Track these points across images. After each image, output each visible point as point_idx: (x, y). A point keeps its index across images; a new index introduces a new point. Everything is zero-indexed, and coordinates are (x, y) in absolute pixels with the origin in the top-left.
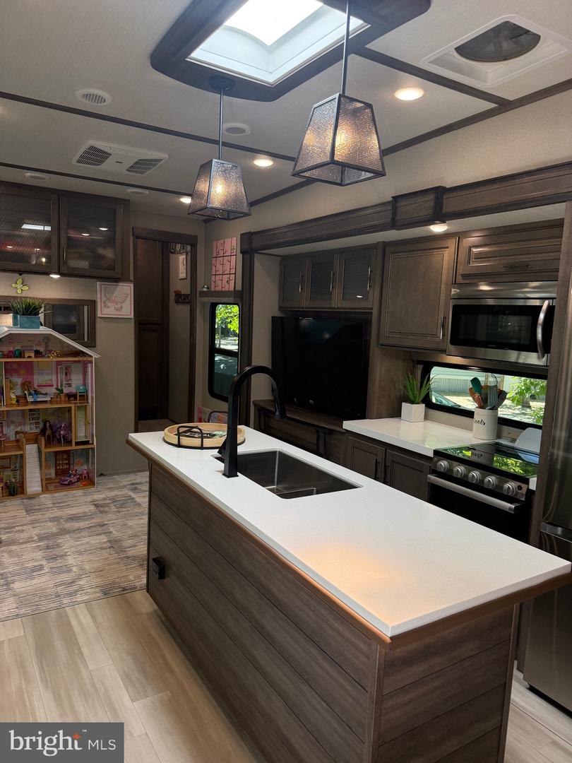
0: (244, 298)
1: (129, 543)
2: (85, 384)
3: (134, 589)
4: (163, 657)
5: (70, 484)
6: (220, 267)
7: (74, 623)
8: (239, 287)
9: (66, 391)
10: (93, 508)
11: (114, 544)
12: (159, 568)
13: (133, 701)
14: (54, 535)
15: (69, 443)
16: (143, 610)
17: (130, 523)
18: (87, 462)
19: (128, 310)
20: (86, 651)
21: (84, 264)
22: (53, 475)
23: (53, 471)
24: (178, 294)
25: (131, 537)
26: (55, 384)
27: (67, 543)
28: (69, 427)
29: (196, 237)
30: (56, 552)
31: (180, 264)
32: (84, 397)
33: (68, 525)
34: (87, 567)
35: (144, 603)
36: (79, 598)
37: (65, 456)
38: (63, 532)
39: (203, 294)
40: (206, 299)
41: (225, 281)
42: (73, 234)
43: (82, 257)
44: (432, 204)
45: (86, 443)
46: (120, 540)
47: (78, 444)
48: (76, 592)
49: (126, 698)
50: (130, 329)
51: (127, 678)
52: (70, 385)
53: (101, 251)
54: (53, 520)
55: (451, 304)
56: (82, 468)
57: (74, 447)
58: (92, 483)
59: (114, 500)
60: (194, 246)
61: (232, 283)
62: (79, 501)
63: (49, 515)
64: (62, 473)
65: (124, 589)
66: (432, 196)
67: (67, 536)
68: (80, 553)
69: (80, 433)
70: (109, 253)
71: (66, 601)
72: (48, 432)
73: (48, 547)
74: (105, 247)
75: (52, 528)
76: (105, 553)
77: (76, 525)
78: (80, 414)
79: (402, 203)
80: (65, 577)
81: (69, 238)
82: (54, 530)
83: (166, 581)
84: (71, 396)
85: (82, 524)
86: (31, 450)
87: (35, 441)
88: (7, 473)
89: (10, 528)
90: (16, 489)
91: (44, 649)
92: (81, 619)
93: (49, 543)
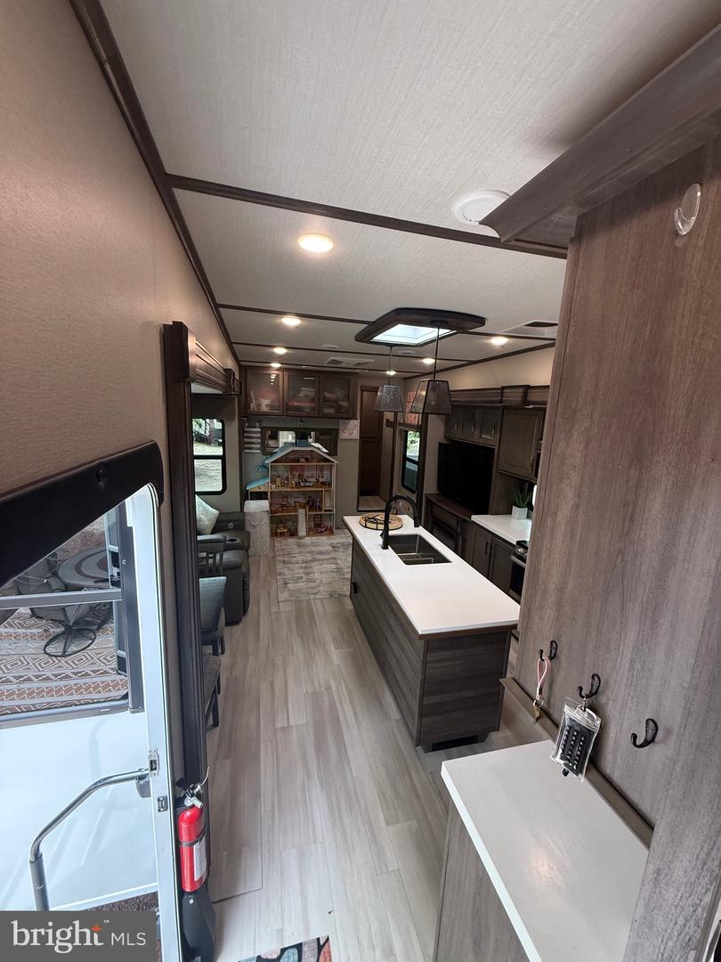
0: (422, 430)
1: (346, 570)
2: (330, 477)
3: (345, 596)
4: (353, 632)
5: (321, 532)
9: (321, 480)
10: (331, 548)
12: (355, 587)
13: (336, 649)
14: (309, 561)
15: (321, 510)
16: (348, 608)
17: (348, 559)
18: (330, 521)
19: (356, 434)
20: (317, 622)
21: (332, 411)
22: (313, 527)
23: (312, 525)
24: (388, 421)
25: (348, 567)
26: (315, 476)
28: (321, 501)
32: (330, 485)
34: (324, 580)
36: (318, 596)
37: (319, 517)
38: (314, 560)
39: (401, 424)
40: (402, 427)
43: (331, 407)
44: (521, 394)
45: (330, 510)
46: (341, 568)
47: (325, 511)
50: (357, 445)
52: (323, 477)
53: (342, 403)
54: (310, 552)
57: (323, 512)
58: (332, 533)
61: (416, 419)
62: (324, 539)
64: (318, 525)
65: (340, 595)
66: (522, 390)
67: (317, 563)
68: (321, 573)
69: (327, 504)
70: (345, 404)
71: (312, 597)
74: (343, 401)
76: (334, 574)
77: (322, 557)
78: (327, 494)
79: (505, 391)
80: (312, 584)
82: (310, 558)
83: (358, 594)
84: (323, 483)
85: (324, 557)
86: (301, 512)
87: (304, 508)
88: (290, 523)
89: (289, 554)
90: (293, 533)
91: (299, 618)
92: (318, 607)
93: (307, 565)
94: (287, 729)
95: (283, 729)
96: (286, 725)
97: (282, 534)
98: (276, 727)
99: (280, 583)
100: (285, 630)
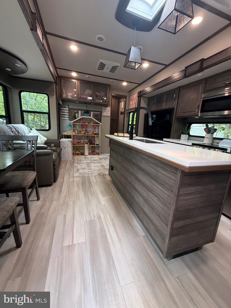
1: (106, 166)
2: (99, 131)
3: (106, 175)
4: (111, 189)
5: (94, 154)
6: (132, 103)
7: (91, 179)
8: (136, 107)
9: (94, 133)
10: (99, 159)
11: (102, 166)
12: (112, 168)
13: (103, 197)
14: (89, 163)
16: (108, 179)
17: (106, 162)
18: (98, 150)
19: (109, 114)
22: (91, 152)
23: (91, 151)
25: (106, 165)
26: (92, 131)
27: (92, 165)
28: (94, 141)
29: (126, 96)
30: (90, 166)
31: (122, 105)
32: (98, 134)
33: (93, 161)
35: (108, 178)
36: (93, 175)
37: (94, 148)
38: (92, 162)
39: (127, 110)
41: (133, 106)
42: (97, 93)
43: (99, 99)
45: (98, 145)
46: (104, 165)
47: (96, 145)
48: (92, 174)
49: (101, 196)
50: (109, 119)
51: (102, 192)
52: (95, 131)
53: (103, 98)
55: (202, 100)
56: (97, 151)
57: (95, 145)
58: (99, 154)
59: (104, 158)
60: (126, 98)
61: (135, 106)
62: (96, 157)
63: (89, 159)
64: (93, 152)
65: (104, 174)
66: (200, 63)
67: (92, 163)
68: (95, 167)
69: (97, 142)
70: (105, 98)
71: (90, 175)
72: (90, 142)
73: (88, 165)
75: (90, 162)
76: (100, 167)
77: (95, 161)
78: (97, 138)
80: (91, 171)
81: (96, 94)
83: (113, 171)
84: (95, 134)
85: (96, 161)
86: (86, 146)
88: (81, 150)
90: (83, 154)
91: (83, 183)
92: (93, 179)
97: (78, 154)
99: (75, 170)
100: (76, 189)
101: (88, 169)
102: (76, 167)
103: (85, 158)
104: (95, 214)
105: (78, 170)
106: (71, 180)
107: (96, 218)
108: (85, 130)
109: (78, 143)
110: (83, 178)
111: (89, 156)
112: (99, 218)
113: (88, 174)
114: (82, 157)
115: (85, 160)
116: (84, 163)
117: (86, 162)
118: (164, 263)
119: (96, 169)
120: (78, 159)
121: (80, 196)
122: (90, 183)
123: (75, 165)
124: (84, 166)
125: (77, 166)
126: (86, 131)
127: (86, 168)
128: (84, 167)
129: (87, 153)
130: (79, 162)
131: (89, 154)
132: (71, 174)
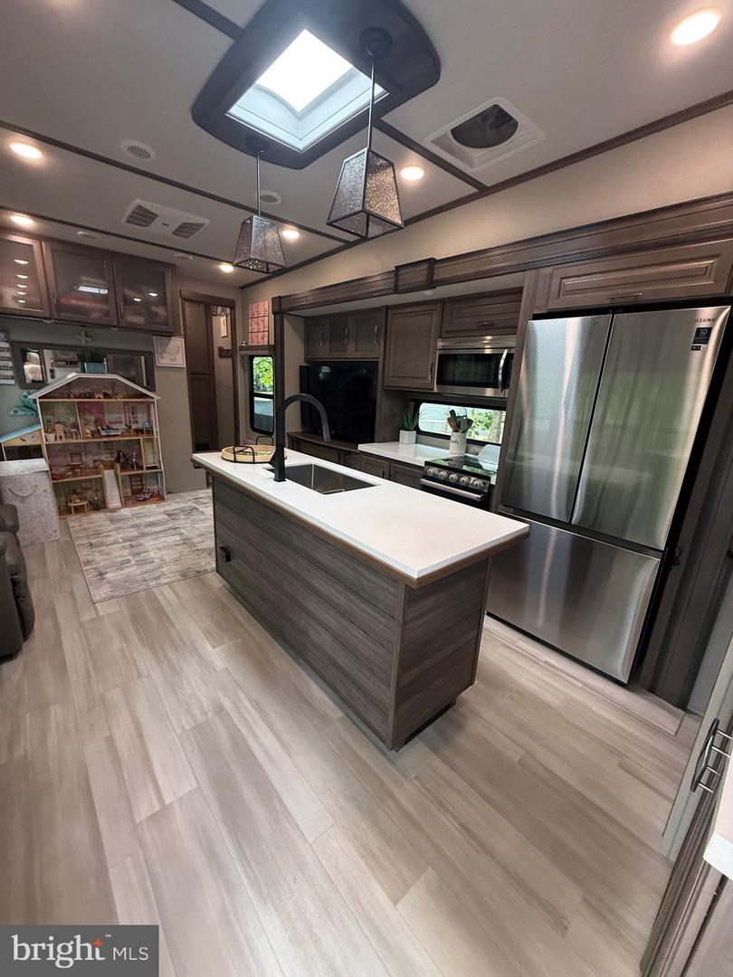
0: (276, 351)
1: (199, 539)
2: (149, 421)
3: (206, 572)
4: (235, 617)
5: (145, 500)
6: (255, 326)
7: (160, 598)
8: (272, 343)
9: (134, 427)
10: (166, 517)
11: (186, 541)
12: (225, 554)
13: (214, 647)
14: (135, 538)
15: (142, 468)
16: (215, 586)
17: (197, 526)
18: (158, 484)
19: (181, 361)
20: (173, 618)
21: (140, 320)
22: (130, 494)
23: (129, 491)
24: (221, 349)
25: (199, 536)
26: (123, 421)
27: (148, 543)
28: (139, 455)
29: (234, 301)
30: (141, 549)
31: (221, 325)
32: (150, 432)
33: (147, 530)
34: (167, 558)
35: (216, 582)
36: (163, 581)
37: (139, 479)
38: (144, 535)
39: (242, 348)
40: (244, 352)
41: (260, 338)
43: (137, 314)
44: (425, 272)
45: (155, 468)
46: (191, 539)
47: (148, 468)
48: (159, 577)
49: (209, 647)
50: (184, 375)
51: (208, 633)
52: (137, 422)
53: (154, 309)
54: (133, 526)
55: (438, 353)
57: (145, 471)
58: (162, 499)
59: (182, 510)
60: (232, 308)
61: (266, 339)
62: (153, 511)
63: (129, 523)
64: (137, 492)
65: (198, 572)
66: (426, 266)
67: (148, 538)
68: (159, 549)
69: (149, 460)
70: (160, 311)
71: (152, 583)
72: (122, 460)
73: (132, 546)
74: (157, 306)
75: (134, 533)
76: (180, 548)
77: (154, 529)
78: (147, 445)
79: (402, 272)
80: (149, 567)
82: (136, 534)
83: (232, 563)
84: (139, 431)
85: (158, 529)
86: (108, 475)
87: (112, 467)
88: (90, 493)
89: (97, 534)
90: (99, 505)
91: (138, 619)
92: (166, 596)
93: (133, 543)
94: (160, 817)
95: (154, 818)
96: (157, 808)
97: (78, 510)
98: (137, 821)
99: (91, 576)
100: (117, 644)
101: (139, 564)
102: (88, 562)
103: (112, 521)
104: (205, 702)
105: (101, 574)
106: (86, 617)
107: (210, 715)
108: (96, 422)
109: (73, 468)
110: (130, 597)
111: (126, 512)
112: (220, 710)
113: (145, 580)
114: (99, 517)
115: (116, 529)
116: (116, 542)
117: (121, 535)
118: (389, 760)
119: (168, 555)
120: (85, 529)
121: (141, 665)
122: (160, 611)
123: (84, 554)
124: (119, 553)
125: (90, 558)
126: (98, 422)
127: (129, 561)
128: (119, 560)
129: (114, 499)
130: (93, 541)
131: (126, 501)
132: (78, 595)
